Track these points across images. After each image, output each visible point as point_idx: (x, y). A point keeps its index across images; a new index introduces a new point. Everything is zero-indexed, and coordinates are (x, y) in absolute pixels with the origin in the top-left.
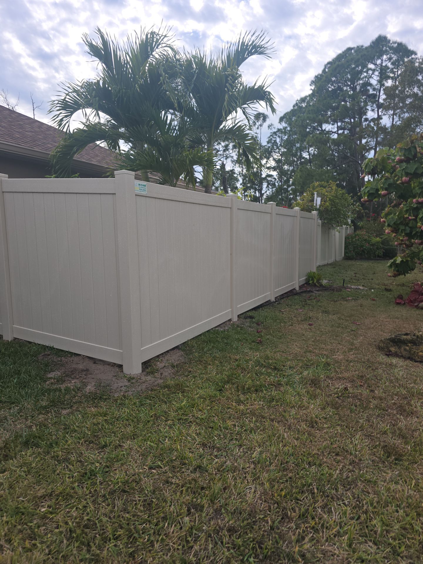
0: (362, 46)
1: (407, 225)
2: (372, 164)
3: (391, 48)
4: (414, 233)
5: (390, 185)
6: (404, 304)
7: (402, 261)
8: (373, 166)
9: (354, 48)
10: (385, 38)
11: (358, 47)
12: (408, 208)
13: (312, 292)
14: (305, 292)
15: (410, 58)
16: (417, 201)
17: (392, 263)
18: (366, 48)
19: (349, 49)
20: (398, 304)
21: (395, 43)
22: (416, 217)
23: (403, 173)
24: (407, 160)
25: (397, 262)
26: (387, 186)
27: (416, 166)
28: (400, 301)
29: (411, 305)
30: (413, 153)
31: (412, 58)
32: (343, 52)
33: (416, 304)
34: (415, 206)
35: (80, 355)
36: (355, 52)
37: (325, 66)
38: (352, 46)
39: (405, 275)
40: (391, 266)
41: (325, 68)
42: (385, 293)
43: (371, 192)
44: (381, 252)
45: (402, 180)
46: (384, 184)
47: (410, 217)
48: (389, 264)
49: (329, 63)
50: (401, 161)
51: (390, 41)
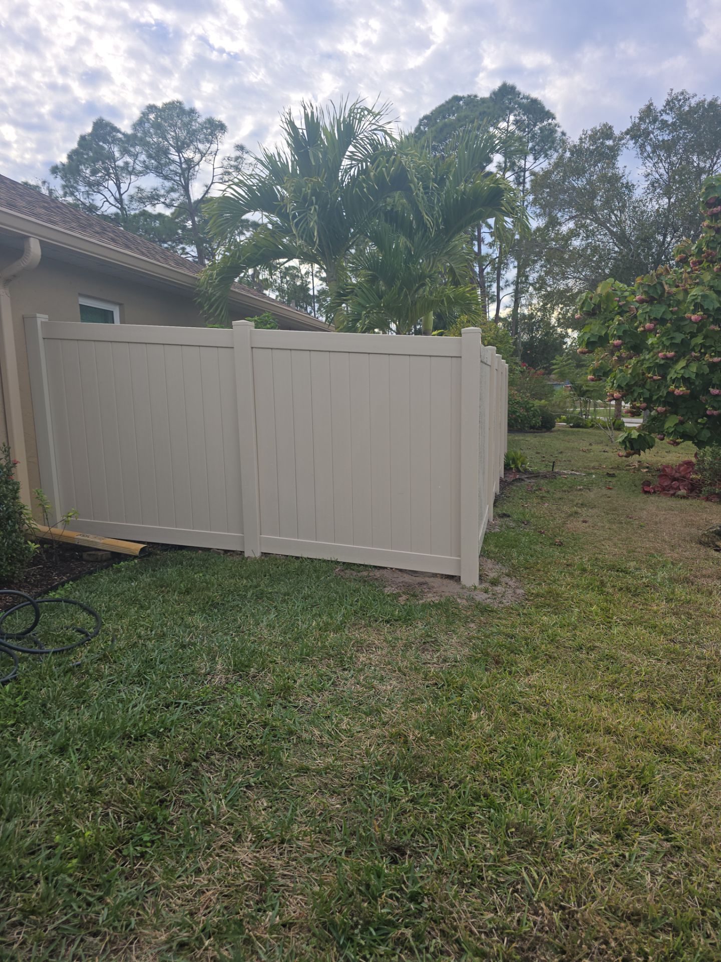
0: (476, 96)
1: (643, 386)
2: (593, 301)
3: (521, 106)
4: (655, 398)
5: (625, 332)
6: (655, 492)
7: (639, 436)
8: (595, 304)
9: (464, 97)
10: (513, 88)
11: (469, 96)
12: (652, 365)
13: (522, 480)
14: (516, 480)
15: (545, 123)
16: (665, 355)
17: (626, 438)
18: (483, 100)
19: (456, 99)
20: (646, 492)
21: (527, 98)
22: (664, 377)
23: (647, 318)
24: (650, 301)
25: (633, 437)
26: (621, 334)
27: (663, 309)
28: (647, 489)
29: (666, 494)
30: (660, 293)
31: (550, 124)
32: (447, 102)
33: (671, 492)
34: (662, 362)
35: (386, 568)
36: (466, 104)
37: (421, 121)
38: (460, 94)
39: (640, 455)
40: (624, 442)
41: (420, 125)
42: (610, 479)
43: (592, 340)
44: (538, 421)
45: (644, 327)
46: (617, 329)
47: (655, 377)
48: (620, 440)
49: (426, 117)
50: (641, 301)
51: (519, 94)
